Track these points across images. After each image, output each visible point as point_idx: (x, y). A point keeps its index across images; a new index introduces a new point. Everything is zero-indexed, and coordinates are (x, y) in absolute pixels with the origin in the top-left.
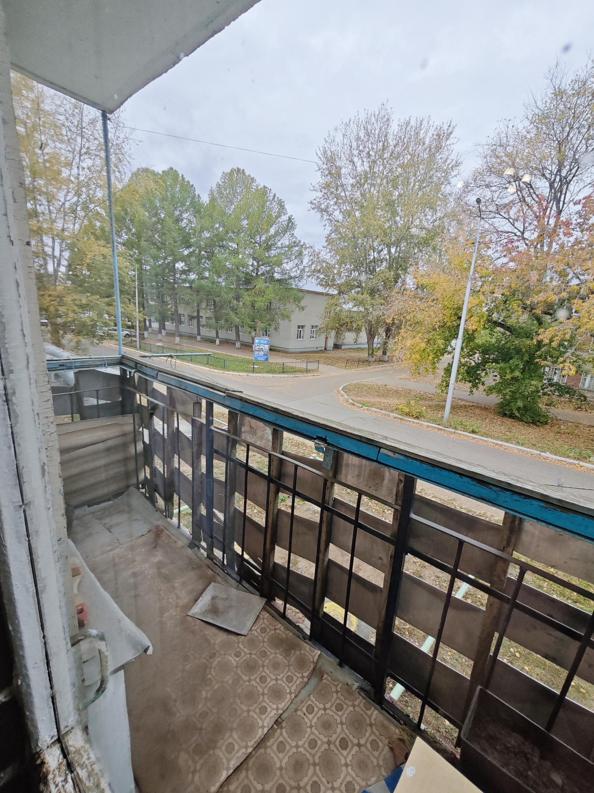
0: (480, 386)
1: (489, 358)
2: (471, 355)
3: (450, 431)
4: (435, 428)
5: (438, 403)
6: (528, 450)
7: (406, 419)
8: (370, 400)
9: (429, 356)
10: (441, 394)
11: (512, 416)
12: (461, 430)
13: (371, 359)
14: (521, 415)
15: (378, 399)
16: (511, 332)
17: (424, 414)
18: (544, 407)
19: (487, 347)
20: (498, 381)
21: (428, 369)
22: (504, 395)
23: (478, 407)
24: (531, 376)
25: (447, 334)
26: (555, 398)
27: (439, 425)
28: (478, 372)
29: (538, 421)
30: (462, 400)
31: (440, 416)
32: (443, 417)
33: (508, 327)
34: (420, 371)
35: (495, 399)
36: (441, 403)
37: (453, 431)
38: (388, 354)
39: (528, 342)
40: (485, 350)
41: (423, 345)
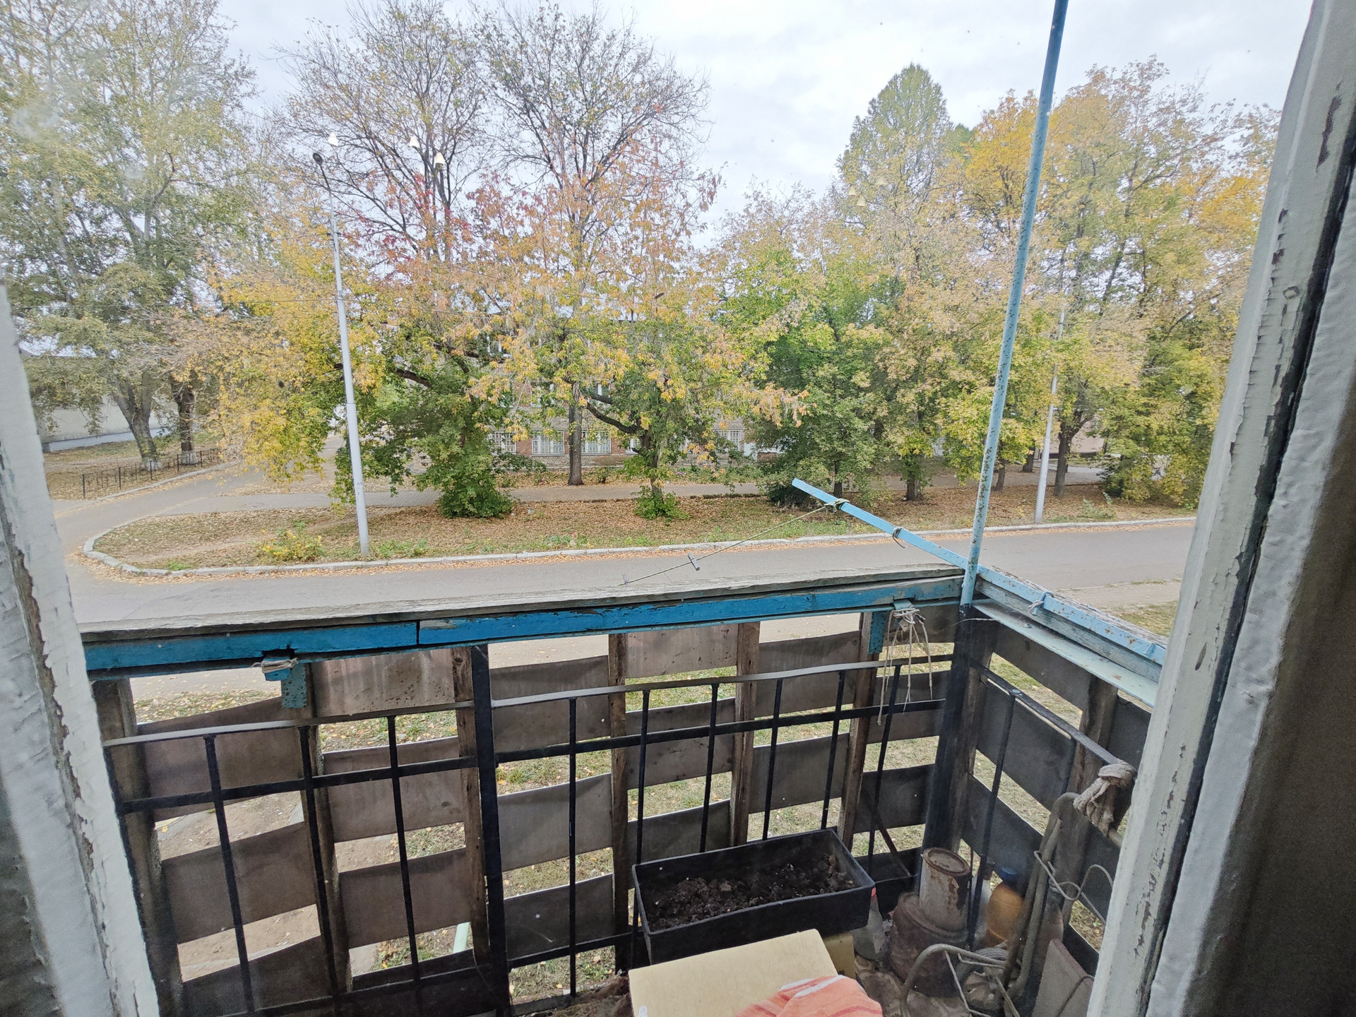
0: (404, 477)
1: (405, 431)
2: (375, 430)
3: (378, 566)
4: (351, 567)
5: (339, 523)
6: (502, 556)
7: (288, 567)
8: (187, 553)
9: (298, 440)
10: (342, 505)
11: (465, 514)
12: (397, 557)
13: (150, 464)
14: (478, 509)
15: (204, 548)
16: (427, 385)
17: (322, 548)
18: (502, 489)
19: (398, 412)
20: (430, 465)
21: (304, 464)
22: (446, 484)
23: (411, 512)
24: (476, 449)
25: (323, 396)
26: (510, 475)
27: (356, 560)
28: (395, 456)
29: (501, 512)
30: (382, 507)
31: (351, 544)
32: (358, 545)
33: (422, 378)
34: (290, 471)
35: (434, 493)
36: (348, 521)
37: (384, 562)
38: (197, 448)
39: (458, 399)
40: (397, 417)
41: (281, 422)
